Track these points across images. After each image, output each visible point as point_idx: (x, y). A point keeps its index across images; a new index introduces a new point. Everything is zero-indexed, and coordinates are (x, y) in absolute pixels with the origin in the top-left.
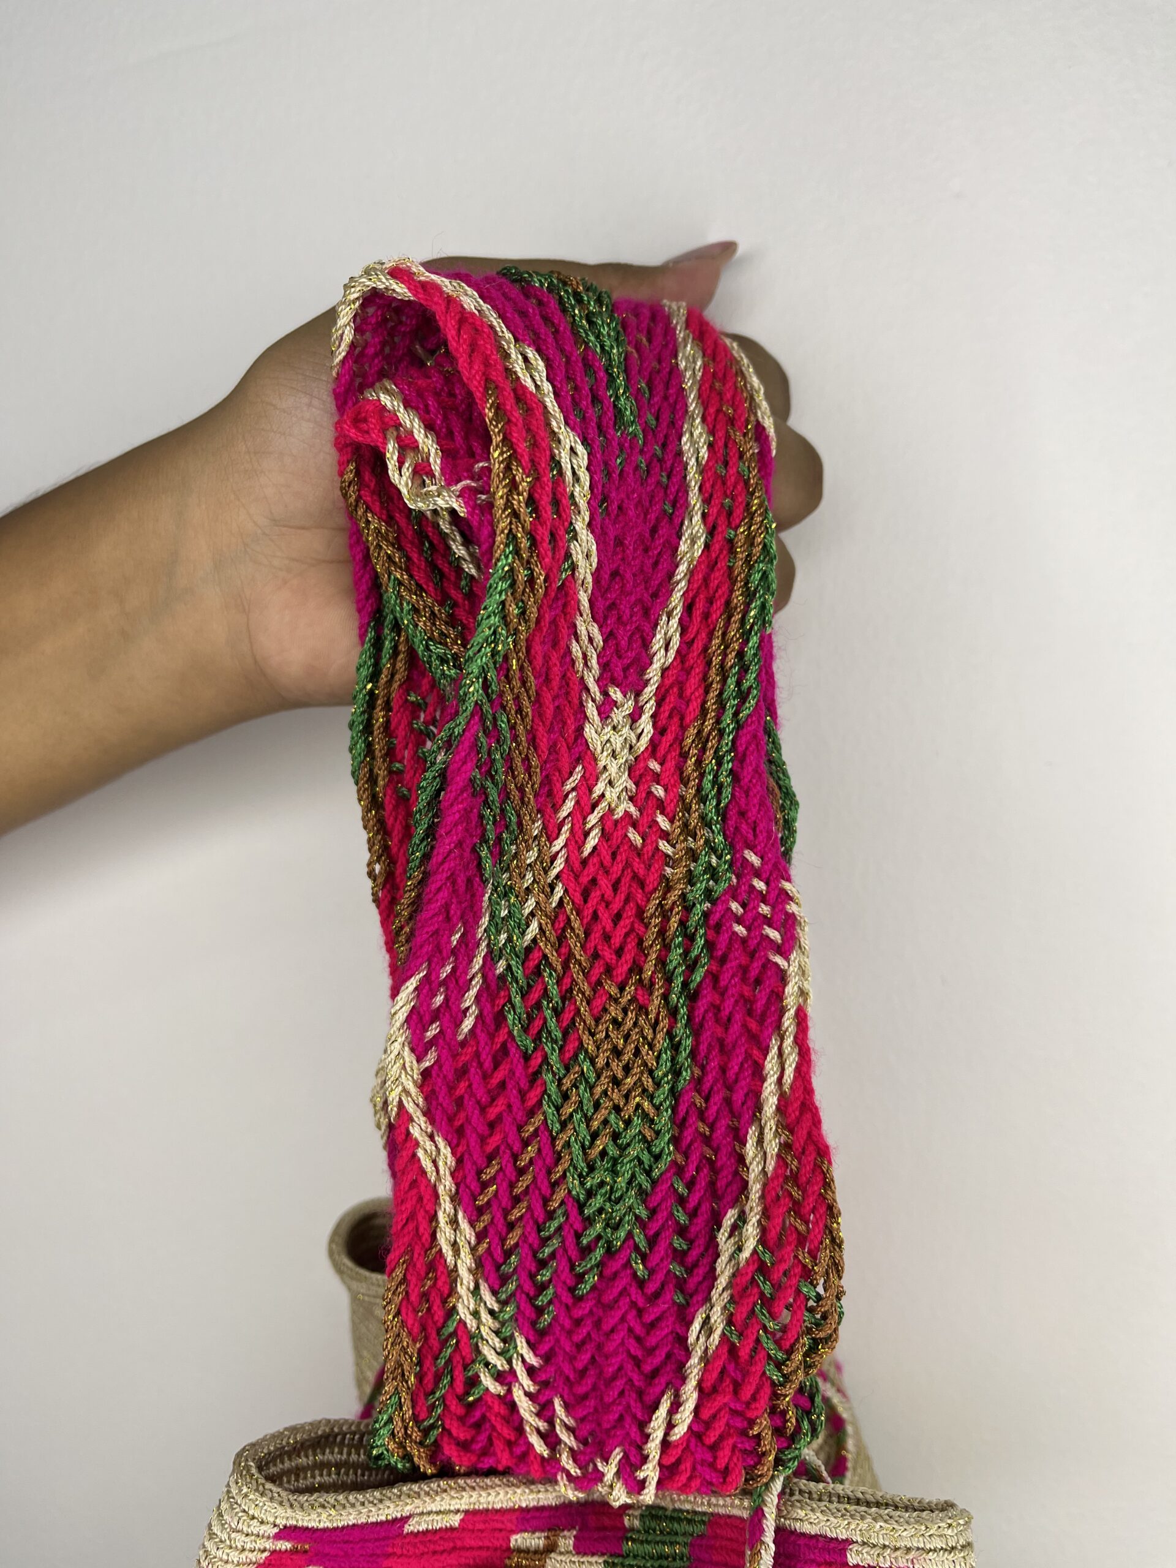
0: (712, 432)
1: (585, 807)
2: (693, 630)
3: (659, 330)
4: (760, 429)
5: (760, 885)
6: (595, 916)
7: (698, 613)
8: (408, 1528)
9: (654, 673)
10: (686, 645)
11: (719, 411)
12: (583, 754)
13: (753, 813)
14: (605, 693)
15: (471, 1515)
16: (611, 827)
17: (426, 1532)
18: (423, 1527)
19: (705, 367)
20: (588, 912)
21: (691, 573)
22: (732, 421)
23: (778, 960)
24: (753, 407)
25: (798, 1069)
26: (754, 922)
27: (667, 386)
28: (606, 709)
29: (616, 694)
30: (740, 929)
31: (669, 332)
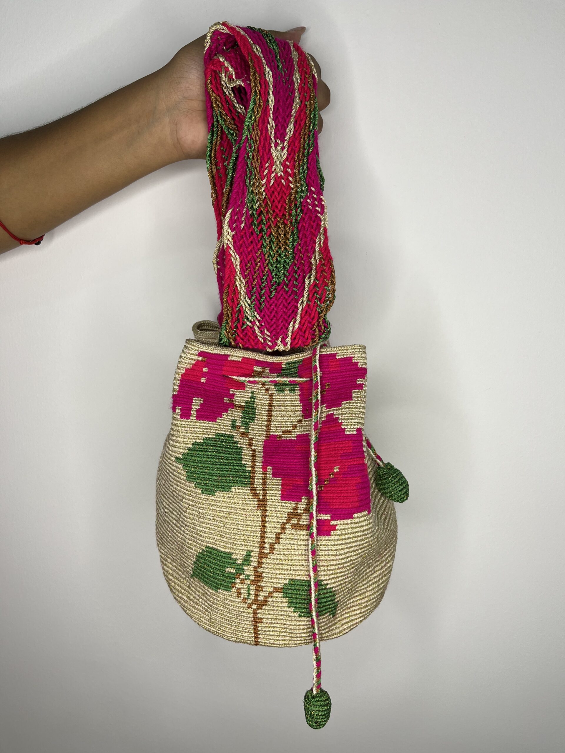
0: (301, 75)
1: (270, 172)
2: (297, 127)
3: (286, 47)
4: (313, 75)
5: (315, 196)
6: (274, 201)
7: (298, 123)
8: (230, 358)
9: (287, 138)
10: (295, 132)
11: (302, 70)
12: (270, 157)
13: (313, 178)
14: (276, 141)
15: (244, 359)
16: (278, 179)
17: (233, 361)
18: (232, 359)
19: (299, 58)
20: (272, 200)
21: (296, 113)
22: (306, 73)
23: (320, 215)
24: (312, 70)
25: (324, 241)
26: (314, 206)
27: (289, 62)
28: (276, 145)
29: (279, 141)
30: (310, 207)
31: (289, 48)
